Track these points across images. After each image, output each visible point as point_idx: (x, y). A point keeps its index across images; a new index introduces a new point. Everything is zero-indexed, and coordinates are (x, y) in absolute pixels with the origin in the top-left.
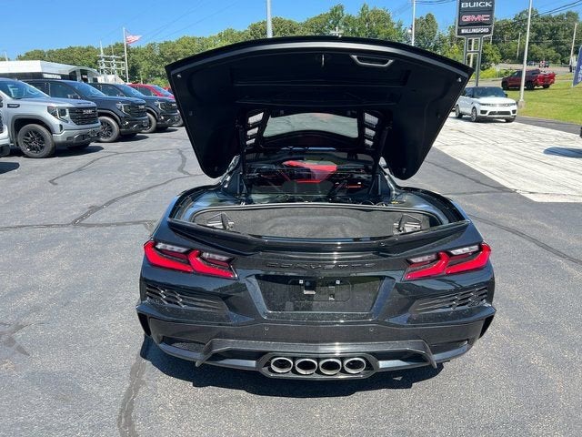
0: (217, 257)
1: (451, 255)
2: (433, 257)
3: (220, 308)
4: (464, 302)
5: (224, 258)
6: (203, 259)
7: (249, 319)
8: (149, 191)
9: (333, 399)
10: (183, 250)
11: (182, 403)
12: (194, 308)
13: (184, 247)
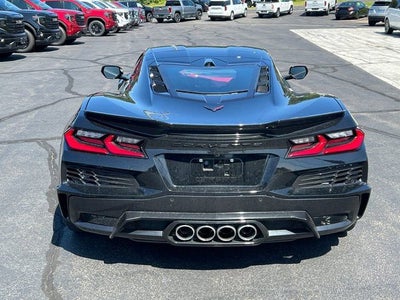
0: (130, 140)
1: (329, 139)
2: (313, 139)
3: (132, 185)
4: (341, 179)
5: (136, 141)
6: (117, 143)
7: (157, 192)
8: (37, 111)
9: (230, 271)
10: (100, 135)
11: (96, 275)
12: (110, 186)
13: (102, 132)
